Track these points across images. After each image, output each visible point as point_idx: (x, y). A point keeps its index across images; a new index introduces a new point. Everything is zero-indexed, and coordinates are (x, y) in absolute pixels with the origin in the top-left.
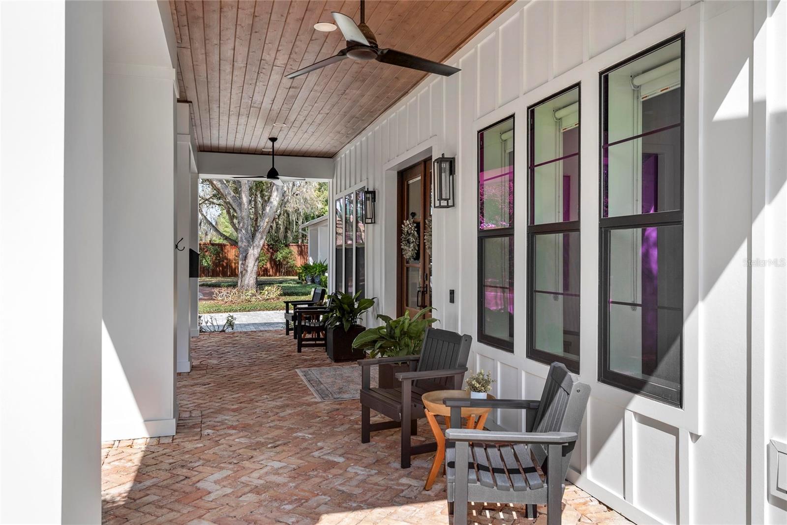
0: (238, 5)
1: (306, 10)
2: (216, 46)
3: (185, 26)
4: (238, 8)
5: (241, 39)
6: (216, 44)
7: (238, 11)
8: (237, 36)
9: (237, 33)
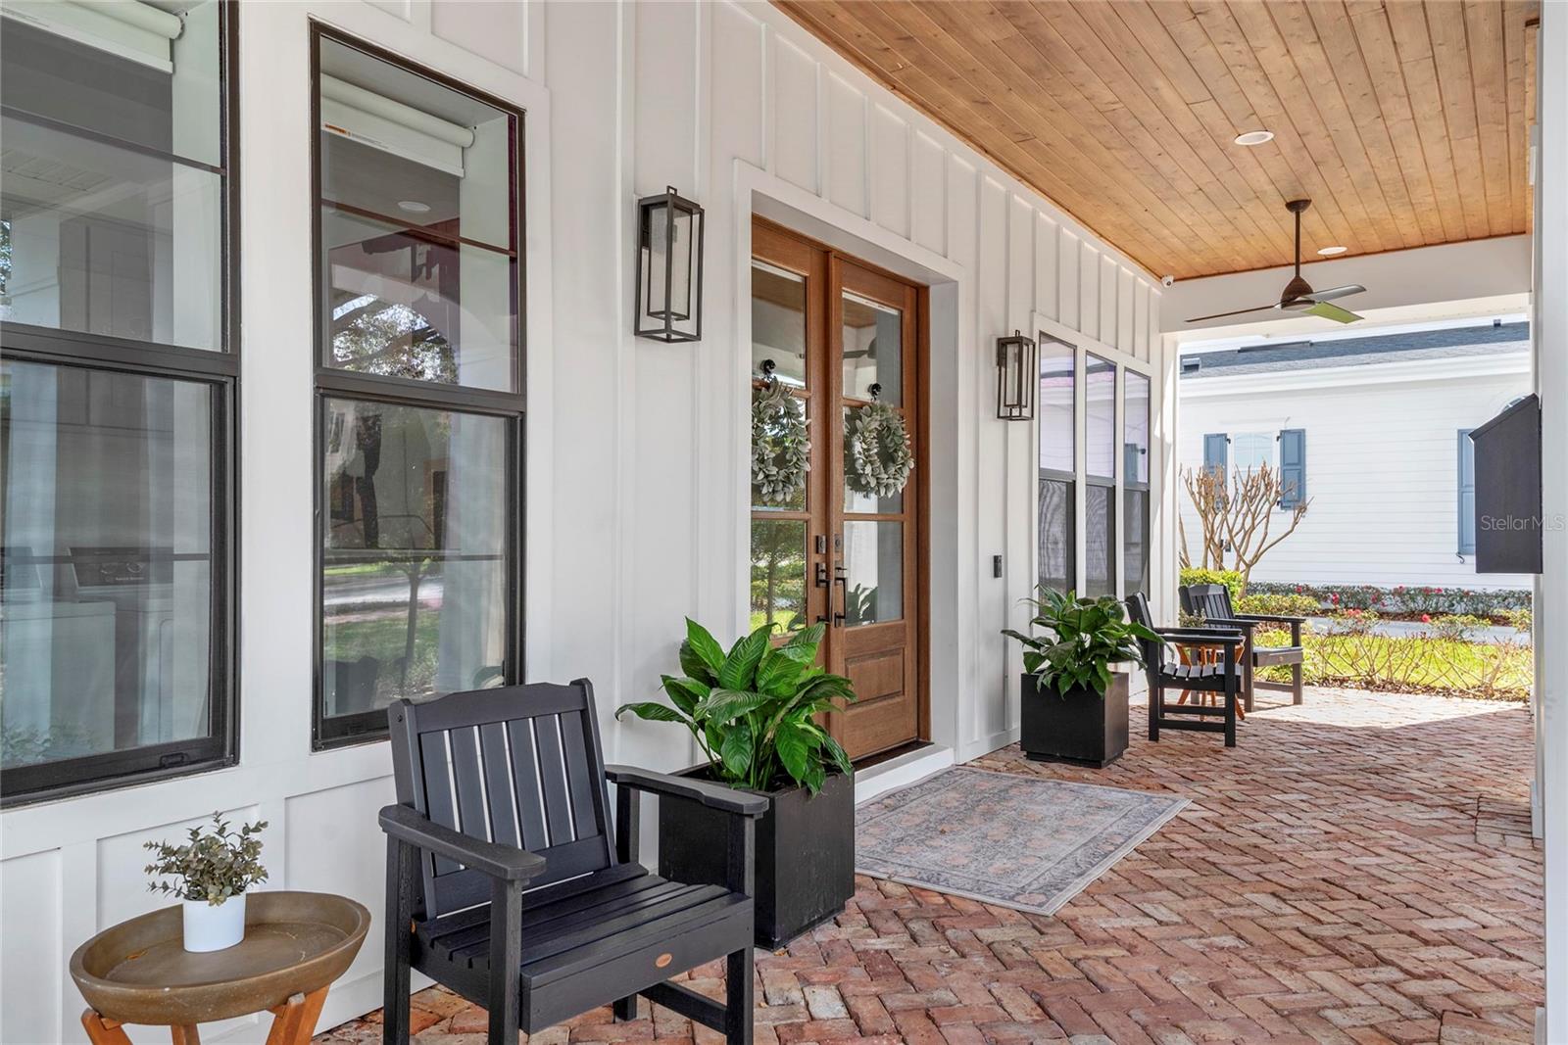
0: (1415, 122)
1: (1305, 146)
2: (1440, 42)
3: (1511, 62)
4: (1413, 118)
5: (1388, 73)
6: (1440, 45)
7: (1413, 114)
8: (1399, 76)
9: (1401, 82)
